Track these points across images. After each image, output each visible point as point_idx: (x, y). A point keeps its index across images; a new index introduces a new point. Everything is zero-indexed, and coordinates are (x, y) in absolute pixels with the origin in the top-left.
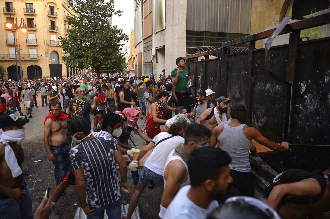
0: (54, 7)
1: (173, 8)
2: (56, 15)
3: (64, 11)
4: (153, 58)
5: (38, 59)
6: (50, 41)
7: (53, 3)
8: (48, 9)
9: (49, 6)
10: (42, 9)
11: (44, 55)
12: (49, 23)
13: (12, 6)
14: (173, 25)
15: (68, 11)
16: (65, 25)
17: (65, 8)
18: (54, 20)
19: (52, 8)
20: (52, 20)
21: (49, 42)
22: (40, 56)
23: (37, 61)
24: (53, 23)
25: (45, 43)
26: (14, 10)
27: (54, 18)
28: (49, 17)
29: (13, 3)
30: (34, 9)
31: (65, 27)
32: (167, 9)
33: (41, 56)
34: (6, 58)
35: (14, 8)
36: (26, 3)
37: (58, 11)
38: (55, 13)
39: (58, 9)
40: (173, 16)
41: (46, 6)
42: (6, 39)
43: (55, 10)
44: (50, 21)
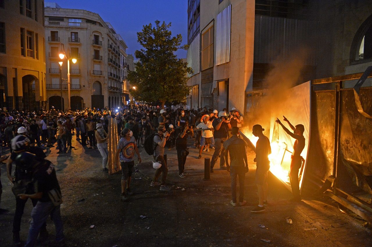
0: (98, 36)
1: (240, 41)
2: (100, 44)
3: (109, 40)
4: (214, 90)
5: (80, 90)
6: (94, 70)
7: (98, 32)
8: (93, 38)
9: (94, 35)
10: (87, 38)
11: (87, 85)
12: (94, 52)
13: (58, 36)
14: (240, 59)
15: (113, 40)
16: (109, 54)
17: (109, 37)
18: (98, 49)
19: (96, 37)
20: (96, 49)
21: (92, 72)
22: (82, 86)
23: (79, 91)
24: (97, 52)
25: (88, 73)
26: (59, 39)
27: (99, 47)
28: (94, 46)
29: (58, 32)
30: (79, 39)
31: (109, 57)
32: (231, 43)
33: (84, 86)
34: (49, 88)
35: (59, 38)
36: (71, 33)
37: (103, 40)
38: (99, 43)
39: (103, 38)
40: (239, 50)
41: (91, 35)
42: (50, 69)
43: (100, 39)
44: (94, 50)
